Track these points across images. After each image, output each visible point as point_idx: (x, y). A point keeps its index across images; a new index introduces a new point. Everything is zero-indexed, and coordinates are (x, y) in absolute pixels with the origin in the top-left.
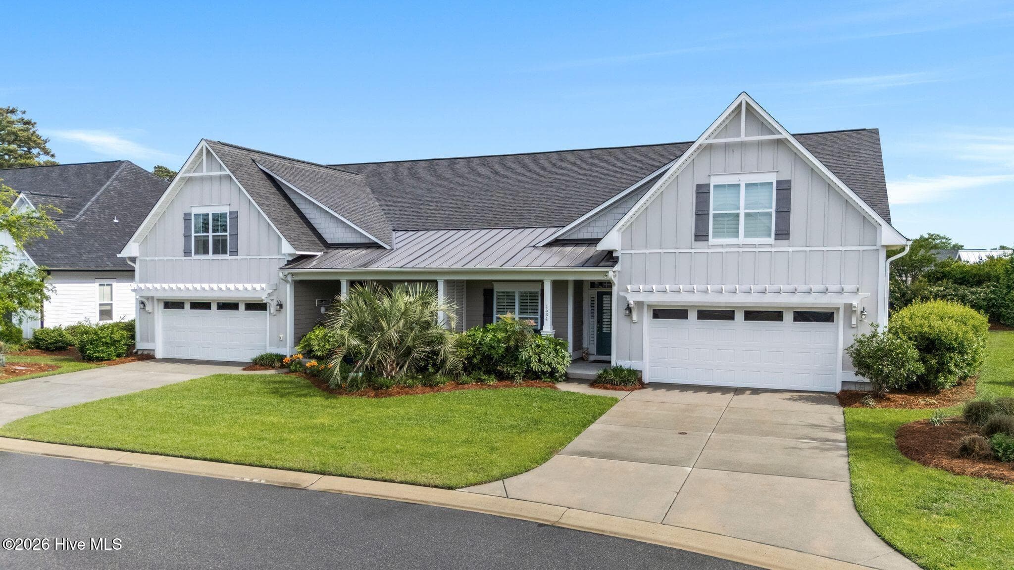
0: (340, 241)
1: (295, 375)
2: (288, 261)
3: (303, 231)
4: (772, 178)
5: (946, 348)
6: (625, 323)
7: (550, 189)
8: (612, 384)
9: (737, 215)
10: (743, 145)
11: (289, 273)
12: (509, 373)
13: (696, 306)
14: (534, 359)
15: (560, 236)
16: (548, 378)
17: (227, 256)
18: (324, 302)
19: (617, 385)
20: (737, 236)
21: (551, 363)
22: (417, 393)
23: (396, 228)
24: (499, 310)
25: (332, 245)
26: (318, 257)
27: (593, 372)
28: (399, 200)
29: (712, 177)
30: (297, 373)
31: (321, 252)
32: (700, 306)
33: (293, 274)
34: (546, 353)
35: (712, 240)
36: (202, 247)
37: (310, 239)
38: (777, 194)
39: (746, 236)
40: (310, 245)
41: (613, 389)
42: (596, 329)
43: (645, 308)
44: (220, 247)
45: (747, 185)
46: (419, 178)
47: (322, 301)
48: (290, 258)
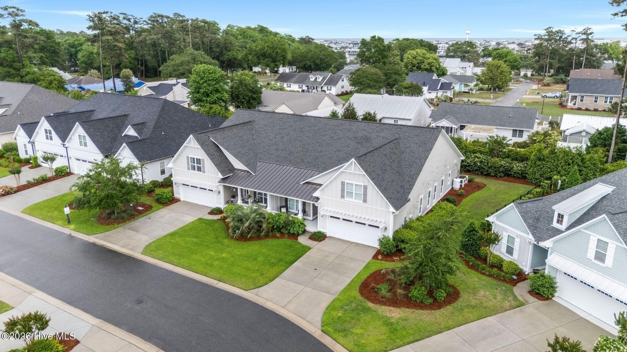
0: (239, 168)
3: (226, 166)
4: (362, 184)
6: (322, 218)
9: (352, 193)
11: (221, 184)
17: (201, 173)
19: (316, 239)
20: (353, 199)
23: (259, 159)
25: (236, 169)
26: (231, 176)
29: (346, 180)
31: (232, 173)
35: (346, 199)
36: (193, 168)
38: (363, 189)
40: (228, 171)
41: (314, 241)
43: (327, 216)
44: (199, 169)
45: (355, 185)
48: (221, 178)
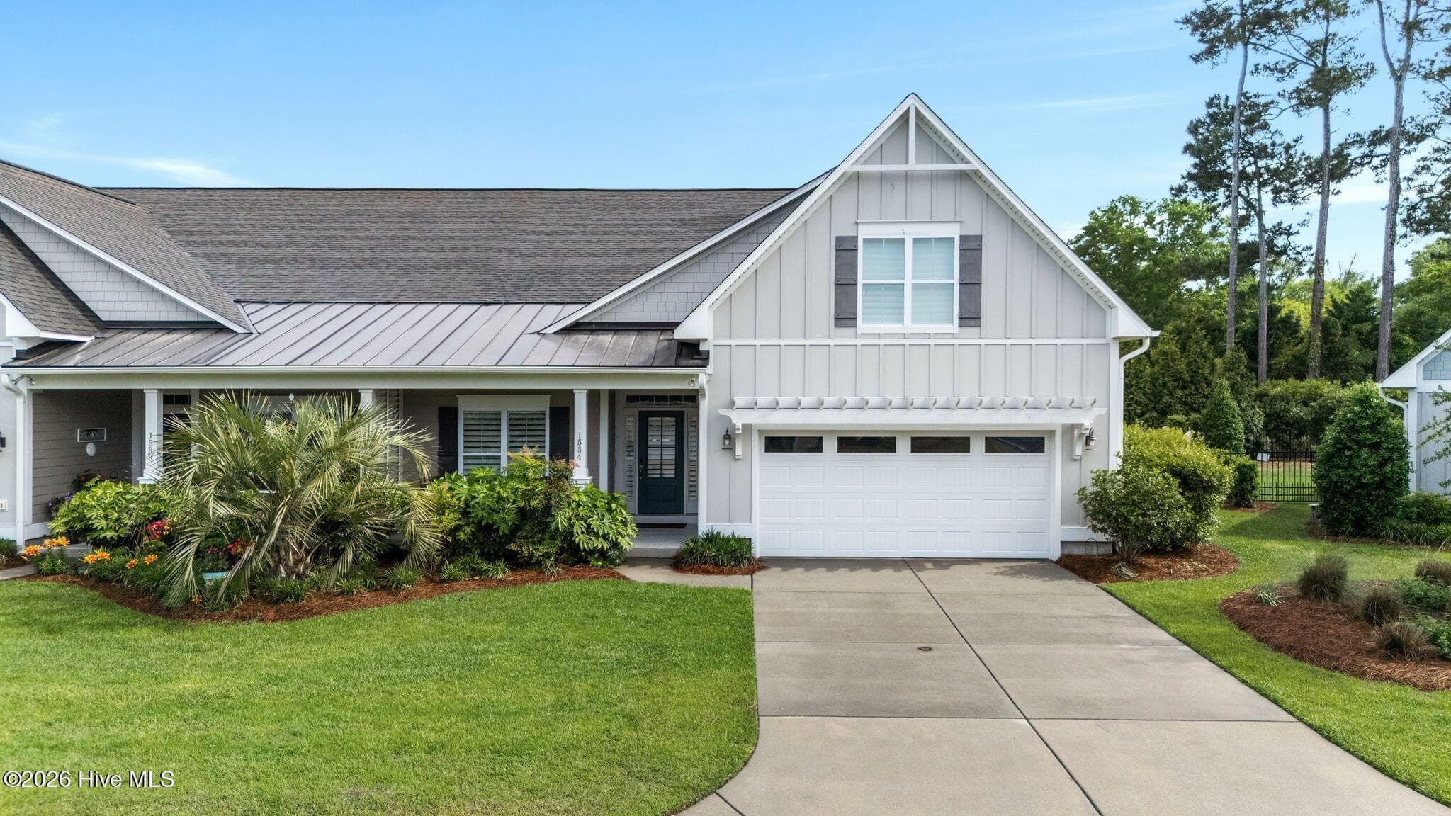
0: (131, 317)
1: (54, 580)
2: (18, 352)
3: (48, 295)
4: (954, 232)
5: (1204, 487)
6: (722, 460)
7: (522, 244)
8: (716, 564)
9: (900, 288)
10: (907, 177)
11: (23, 376)
12: (531, 555)
13: (836, 431)
14: (579, 526)
15: (585, 316)
16: (597, 560)
18: (93, 435)
19: (723, 565)
20: (902, 321)
21: (609, 534)
22: (365, 606)
23: (239, 297)
24: (468, 445)
25: (112, 325)
26: (85, 345)
27: (672, 546)
28: (233, 250)
29: (860, 226)
30: (59, 577)
31: (91, 336)
32: (842, 431)
33: (31, 378)
34: (595, 517)
35: (862, 326)
37: (66, 311)
38: (961, 256)
39: (914, 320)
40: (67, 321)
41: (718, 573)
42: (637, 473)
43: (755, 437)
45: (915, 241)
46: (263, 217)
47: (89, 432)
48: (25, 347)
